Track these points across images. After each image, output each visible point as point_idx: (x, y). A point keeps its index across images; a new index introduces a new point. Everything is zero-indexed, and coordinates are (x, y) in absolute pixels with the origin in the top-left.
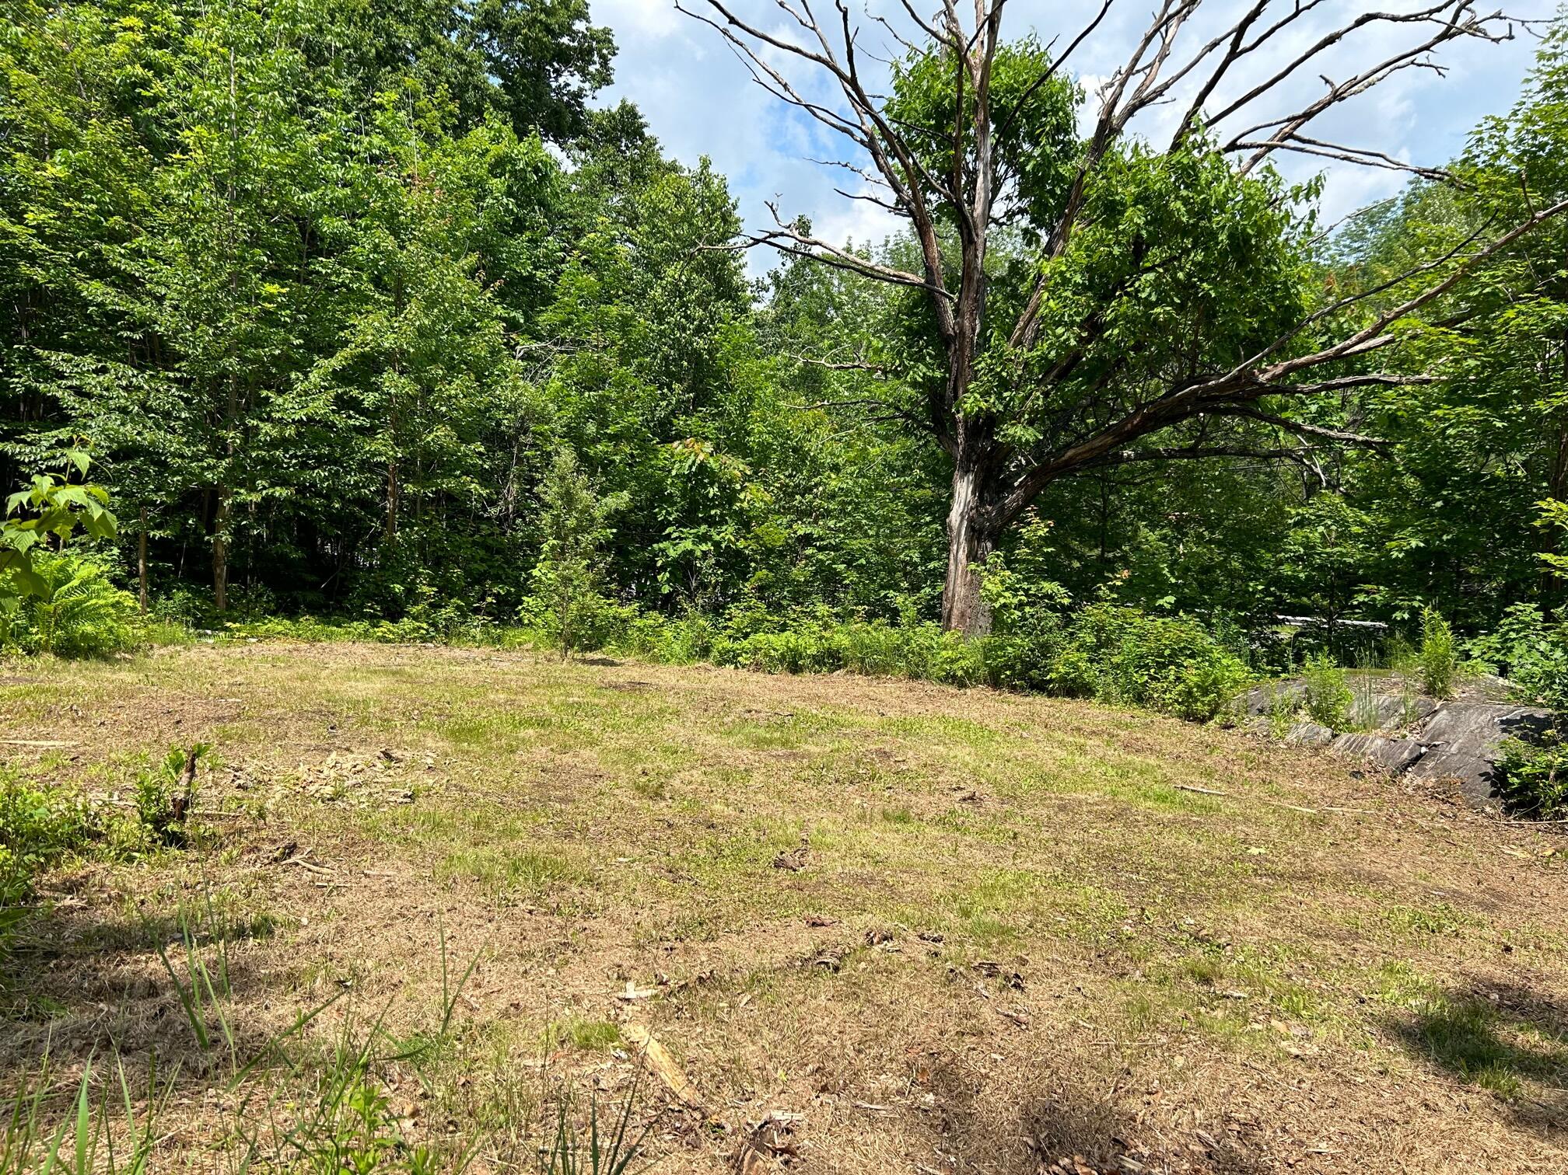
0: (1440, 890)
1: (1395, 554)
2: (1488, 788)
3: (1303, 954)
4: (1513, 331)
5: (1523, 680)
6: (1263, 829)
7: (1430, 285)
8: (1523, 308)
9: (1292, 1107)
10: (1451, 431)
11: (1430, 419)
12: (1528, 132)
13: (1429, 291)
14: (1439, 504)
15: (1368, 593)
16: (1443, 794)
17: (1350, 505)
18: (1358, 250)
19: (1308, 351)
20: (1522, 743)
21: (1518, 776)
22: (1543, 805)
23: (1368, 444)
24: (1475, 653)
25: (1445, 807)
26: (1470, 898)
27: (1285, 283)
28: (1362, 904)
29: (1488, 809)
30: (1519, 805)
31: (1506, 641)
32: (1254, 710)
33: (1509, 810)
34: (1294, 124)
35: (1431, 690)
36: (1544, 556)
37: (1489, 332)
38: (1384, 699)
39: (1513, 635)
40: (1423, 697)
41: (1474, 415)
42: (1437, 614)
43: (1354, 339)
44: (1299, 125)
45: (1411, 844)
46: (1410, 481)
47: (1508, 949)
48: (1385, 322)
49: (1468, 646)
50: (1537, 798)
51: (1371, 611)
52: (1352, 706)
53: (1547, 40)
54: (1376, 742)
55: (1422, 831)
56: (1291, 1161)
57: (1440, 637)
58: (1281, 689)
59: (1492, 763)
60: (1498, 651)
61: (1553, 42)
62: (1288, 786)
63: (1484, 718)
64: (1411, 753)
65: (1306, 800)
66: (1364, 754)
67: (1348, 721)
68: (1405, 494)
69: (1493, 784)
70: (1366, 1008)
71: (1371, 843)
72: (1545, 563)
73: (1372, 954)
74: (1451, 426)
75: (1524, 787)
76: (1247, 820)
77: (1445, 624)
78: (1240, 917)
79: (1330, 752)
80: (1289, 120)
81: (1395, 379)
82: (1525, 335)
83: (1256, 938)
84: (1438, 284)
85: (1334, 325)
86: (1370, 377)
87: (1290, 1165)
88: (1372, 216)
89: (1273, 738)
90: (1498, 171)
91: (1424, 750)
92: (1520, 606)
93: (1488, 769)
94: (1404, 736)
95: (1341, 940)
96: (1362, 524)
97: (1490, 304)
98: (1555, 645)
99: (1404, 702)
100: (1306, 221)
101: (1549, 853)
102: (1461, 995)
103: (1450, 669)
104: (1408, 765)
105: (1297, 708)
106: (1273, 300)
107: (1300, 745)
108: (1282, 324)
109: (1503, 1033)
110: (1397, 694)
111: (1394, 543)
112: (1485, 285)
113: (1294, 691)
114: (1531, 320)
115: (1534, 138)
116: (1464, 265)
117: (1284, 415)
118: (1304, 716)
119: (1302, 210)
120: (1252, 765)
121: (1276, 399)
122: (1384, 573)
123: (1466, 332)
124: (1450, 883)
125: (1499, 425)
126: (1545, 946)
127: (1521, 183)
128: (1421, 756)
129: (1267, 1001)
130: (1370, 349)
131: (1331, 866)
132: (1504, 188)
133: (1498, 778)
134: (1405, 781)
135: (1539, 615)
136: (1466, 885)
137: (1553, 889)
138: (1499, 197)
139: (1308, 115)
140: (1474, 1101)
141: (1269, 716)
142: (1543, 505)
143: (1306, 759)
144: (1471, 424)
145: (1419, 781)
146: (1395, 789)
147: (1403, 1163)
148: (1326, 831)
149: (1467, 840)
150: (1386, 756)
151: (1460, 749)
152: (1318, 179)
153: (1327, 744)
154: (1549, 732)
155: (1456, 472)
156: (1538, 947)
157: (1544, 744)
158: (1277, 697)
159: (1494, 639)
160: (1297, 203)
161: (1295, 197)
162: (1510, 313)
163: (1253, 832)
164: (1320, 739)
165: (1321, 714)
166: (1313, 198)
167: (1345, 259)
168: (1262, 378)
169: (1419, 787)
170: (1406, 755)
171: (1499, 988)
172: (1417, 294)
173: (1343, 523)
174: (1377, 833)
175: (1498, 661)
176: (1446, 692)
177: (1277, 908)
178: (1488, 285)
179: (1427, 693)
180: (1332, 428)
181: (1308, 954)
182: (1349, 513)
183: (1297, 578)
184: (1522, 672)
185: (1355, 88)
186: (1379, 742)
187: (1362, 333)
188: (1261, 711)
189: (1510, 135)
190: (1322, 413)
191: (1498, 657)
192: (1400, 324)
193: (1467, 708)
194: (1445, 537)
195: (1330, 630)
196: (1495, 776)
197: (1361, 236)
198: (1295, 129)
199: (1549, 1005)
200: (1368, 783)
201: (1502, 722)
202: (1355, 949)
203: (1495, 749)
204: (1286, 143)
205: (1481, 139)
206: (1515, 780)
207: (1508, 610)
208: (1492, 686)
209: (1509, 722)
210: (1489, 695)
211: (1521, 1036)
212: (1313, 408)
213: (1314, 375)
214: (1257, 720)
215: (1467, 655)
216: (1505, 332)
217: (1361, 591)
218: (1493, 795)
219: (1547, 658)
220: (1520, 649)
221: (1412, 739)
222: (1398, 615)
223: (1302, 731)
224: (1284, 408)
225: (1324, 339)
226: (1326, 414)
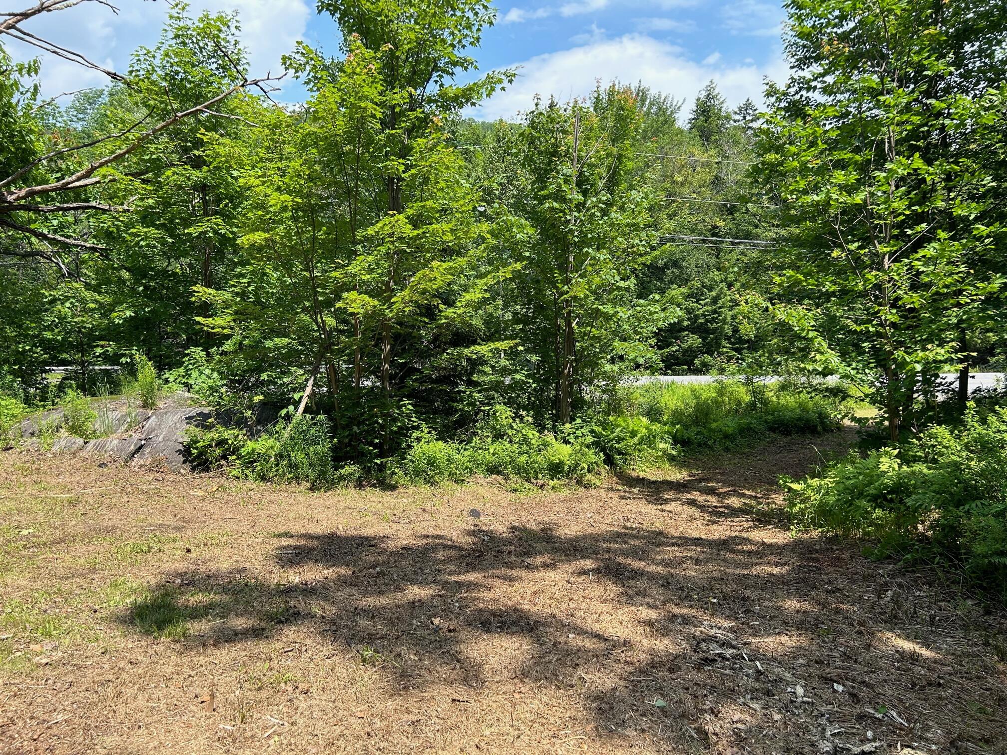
0: (151, 526)
1: (117, 321)
2: (181, 458)
3: (55, 593)
4: (171, 184)
5: (197, 392)
6: (33, 515)
7: (120, 148)
8: (175, 170)
9: (39, 700)
10: (142, 243)
11: (129, 234)
12: (168, 62)
13: (119, 152)
14: (141, 288)
15: (102, 347)
16: (156, 467)
17: (87, 289)
18: (83, 120)
19: (46, 182)
20: (198, 429)
21: (196, 448)
22: (211, 463)
23: (94, 250)
24: (171, 379)
25: (158, 475)
26: (169, 526)
27: (20, 132)
28: (100, 548)
29: (182, 471)
30: (198, 465)
31: (187, 371)
32: (27, 434)
33: (193, 469)
34: (15, 19)
35: (145, 405)
36: (198, 319)
37: (159, 182)
38: (116, 415)
39: (191, 367)
40: (141, 410)
41: (155, 234)
42: (144, 357)
43: (74, 177)
44: (19, 21)
45: (136, 501)
46: (126, 275)
47: (189, 551)
48: (93, 169)
49: (167, 376)
50: (207, 459)
51: (107, 358)
52: (96, 422)
53: (174, 8)
54: (113, 442)
55: (144, 493)
56: (35, 737)
57: (147, 371)
58: (46, 417)
59: (182, 443)
60: (184, 376)
61: (177, 10)
62: (53, 482)
63: (177, 417)
64: (135, 445)
65: (65, 489)
66: (106, 451)
67: (94, 432)
68: (121, 282)
69: (184, 456)
70: (98, 615)
71: (110, 508)
72: (199, 323)
73: (104, 578)
74: (142, 239)
75: (200, 454)
76: (20, 512)
77: (150, 363)
78: (9, 581)
79: (84, 454)
80: (10, 15)
81: (107, 207)
82: (180, 187)
83: (21, 593)
84: (125, 148)
85: (64, 167)
86: (91, 204)
87: (35, 740)
88: (89, 99)
89: (42, 451)
90: (153, 83)
91: (143, 442)
92: (193, 349)
93: (181, 447)
94: (131, 436)
95: (83, 576)
96: (96, 301)
97: (158, 166)
98: (213, 370)
99: (129, 414)
100: (32, 90)
101: (215, 489)
102: (158, 586)
103: (156, 390)
104: (134, 453)
105: (58, 428)
106: (12, 142)
107: (62, 453)
108: (22, 161)
109: (181, 601)
110: (125, 410)
111: (116, 314)
112: (152, 153)
113: (55, 417)
114: (182, 179)
115: (172, 67)
116: (139, 139)
117: (32, 226)
118: (64, 433)
119: (27, 82)
120: (26, 472)
121: (23, 215)
122: (112, 333)
123: (145, 181)
124: (158, 520)
125: (170, 240)
126: (209, 543)
127: (166, 93)
128: (141, 447)
129: (28, 634)
130: (86, 185)
131: (81, 529)
132: (157, 95)
133: (186, 451)
134: (133, 464)
135: (203, 354)
136: (168, 519)
137: (216, 510)
138: (155, 100)
139: (25, 15)
140: (160, 649)
141: (39, 436)
142: (195, 288)
143: (67, 462)
144: (155, 239)
145: (141, 462)
146: (127, 470)
147: (113, 705)
148: (80, 506)
149: (169, 492)
150: (120, 450)
151: (164, 438)
152: (35, 62)
153: (81, 449)
154: (210, 420)
155: (152, 269)
156: (206, 545)
157: (209, 428)
158: (43, 422)
159: (181, 370)
160: (22, 76)
161: (20, 71)
162: (169, 173)
163: (24, 519)
164: (75, 447)
165: (75, 430)
166: (33, 74)
167: (74, 125)
168: (11, 198)
169: (141, 466)
170: (132, 447)
171: (181, 575)
172: (113, 152)
173: (83, 301)
174: (114, 500)
175: (184, 383)
176: (155, 405)
177: (38, 567)
178: (154, 153)
179: (143, 407)
180: (69, 237)
181: (59, 592)
182: (88, 295)
183: (57, 341)
184: (197, 388)
185: (58, 6)
186: (115, 442)
187: (79, 174)
188: (32, 434)
189: (157, 62)
190: (62, 227)
191: (184, 380)
192: (103, 171)
193: (166, 413)
194: (146, 310)
195: (83, 374)
196: (185, 451)
197: (84, 111)
198: (16, 22)
199: (209, 576)
200: (110, 470)
201: (186, 418)
202: (93, 579)
203: (183, 434)
204: (10, 31)
205: (139, 60)
206: (195, 451)
207: (186, 352)
208: (182, 398)
209: (190, 418)
210: (180, 403)
211: (192, 599)
212: (55, 222)
213: (53, 199)
214: (30, 441)
215: (167, 381)
216: (168, 184)
217: (98, 346)
218: (184, 462)
219: (210, 378)
220: (195, 374)
221: (136, 437)
222: (123, 360)
223: (63, 443)
224: (31, 221)
225: (59, 175)
226: (64, 227)
